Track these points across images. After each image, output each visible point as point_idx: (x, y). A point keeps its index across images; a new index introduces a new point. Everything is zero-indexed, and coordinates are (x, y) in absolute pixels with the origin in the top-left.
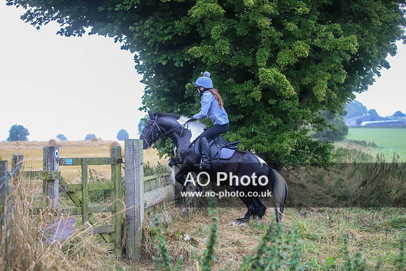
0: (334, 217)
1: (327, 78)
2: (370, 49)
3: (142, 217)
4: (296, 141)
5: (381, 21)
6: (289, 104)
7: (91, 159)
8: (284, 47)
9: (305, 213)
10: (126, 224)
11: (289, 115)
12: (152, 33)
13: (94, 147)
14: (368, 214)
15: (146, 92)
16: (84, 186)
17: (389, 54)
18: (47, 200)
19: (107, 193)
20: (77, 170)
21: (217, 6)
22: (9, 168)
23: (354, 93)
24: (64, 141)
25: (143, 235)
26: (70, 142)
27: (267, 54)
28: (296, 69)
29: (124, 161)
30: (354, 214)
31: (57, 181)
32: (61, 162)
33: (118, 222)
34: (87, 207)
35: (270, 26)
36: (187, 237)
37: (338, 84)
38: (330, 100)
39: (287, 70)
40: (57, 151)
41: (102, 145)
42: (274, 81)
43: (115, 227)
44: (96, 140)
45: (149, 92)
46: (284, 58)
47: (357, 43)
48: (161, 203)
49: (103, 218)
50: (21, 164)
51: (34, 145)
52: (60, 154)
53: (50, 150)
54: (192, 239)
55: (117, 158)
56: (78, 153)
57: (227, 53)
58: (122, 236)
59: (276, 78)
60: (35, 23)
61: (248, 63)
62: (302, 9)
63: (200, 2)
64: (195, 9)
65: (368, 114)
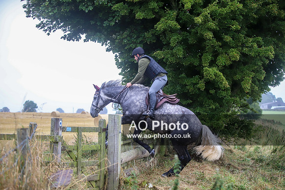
1: (251, 76)
2: (282, 56)
3: (119, 171)
4: (228, 120)
6: (224, 94)
7: (84, 128)
8: (222, 53)
9: (233, 171)
10: (107, 175)
11: (224, 101)
13: (83, 118)
15: (123, 81)
16: (79, 147)
18: (53, 156)
21: (175, 23)
23: (270, 87)
24: (62, 113)
25: (120, 183)
26: (66, 114)
27: (210, 57)
28: (230, 69)
31: (60, 143)
32: (64, 129)
33: (102, 173)
34: (80, 162)
38: (253, 91)
39: (224, 70)
41: (88, 117)
42: (214, 77)
43: (100, 176)
44: (85, 113)
46: (222, 60)
47: (274, 52)
48: (132, 161)
53: (56, 121)
54: (154, 187)
57: (181, 56)
58: (105, 183)
59: (216, 75)
61: (196, 63)
62: (236, 26)
63: (162, 19)
64: (159, 24)
65: (276, 101)
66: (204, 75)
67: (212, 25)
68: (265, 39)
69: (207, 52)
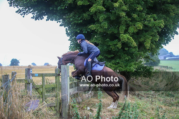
0: (153, 100)
1: (150, 39)
2: (170, 26)
3: (69, 100)
4: (137, 66)
5: (174, 14)
6: (133, 50)
7: (46, 74)
8: (132, 25)
9: (141, 98)
10: (61, 103)
11: (134, 55)
12: (73, 19)
13: (48, 68)
14: (168, 98)
15: (71, 45)
16: (43, 86)
17: (178, 28)
18: (27, 92)
19: (53, 89)
20: (40, 78)
21: (102, 7)
22: (10, 78)
23: (162, 45)
24: (35, 66)
25: (69, 107)
26: (37, 66)
27: (124, 28)
28: (137, 35)
29: (61, 75)
30: (162, 98)
31: (31, 84)
32: (33, 75)
33: (58, 101)
34: (44, 95)
35: (125, 16)
36: (89, 108)
37: (155, 42)
38: (152, 48)
39: (133, 35)
40: (31, 70)
41: (52, 68)
42: (127, 40)
43: (57, 104)
44: (49, 65)
45: (72, 44)
46: (132, 30)
47: (164, 23)
48: (77, 94)
49: (51, 99)
50: (15, 76)
51: (21, 68)
52: (33, 72)
53: (28, 70)
54: (91, 109)
55: (58, 73)
56: (41, 71)
57: (106, 28)
58: (60, 108)
59: (128, 39)
60: (22, 14)
61: (116, 32)
62: (140, 8)
63: (94, 5)
64: (92, 8)
65: (169, 54)
66: (121, 39)
67: (125, 8)
68: (158, 15)
69: (122, 25)
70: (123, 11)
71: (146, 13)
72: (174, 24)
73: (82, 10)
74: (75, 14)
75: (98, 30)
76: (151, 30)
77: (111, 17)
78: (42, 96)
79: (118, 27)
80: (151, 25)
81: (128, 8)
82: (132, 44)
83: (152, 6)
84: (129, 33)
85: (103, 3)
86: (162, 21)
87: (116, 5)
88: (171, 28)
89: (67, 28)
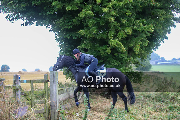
0: (143, 106)
1: (140, 44)
2: (159, 31)
3: (58, 106)
4: (126, 72)
5: (164, 18)
6: (123, 55)
7: (35, 80)
8: (121, 30)
10: (50, 109)
11: (123, 60)
12: (63, 24)
13: (39, 74)
14: (159, 104)
15: (60, 50)
16: (32, 92)
17: (167, 33)
18: (15, 99)
19: (43, 95)
20: (29, 85)
21: (91, 12)
23: (152, 50)
25: (58, 114)
26: (28, 72)
27: (113, 33)
28: (126, 40)
29: (49, 81)
30: (152, 104)
31: (20, 90)
32: (22, 82)
33: (47, 108)
34: (33, 101)
35: (114, 21)
36: (78, 115)
37: (145, 47)
38: (141, 53)
39: (122, 40)
41: (42, 73)
42: (116, 45)
43: (46, 110)
44: (40, 71)
45: (62, 50)
46: (121, 35)
47: (153, 28)
48: (66, 100)
49: (40, 106)
51: (12, 74)
52: (21, 78)
54: (80, 116)
55: (46, 80)
56: (31, 77)
57: (96, 33)
58: (49, 114)
59: (117, 44)
61: (105, 37)
62: (129, 13)
63: (83, 10)
64: (81, 13)
65: (160, 59)
66: (110, 44)
67: (114, 13)
68: (147, 20)
69: (112, 30)
70: (112, 16)
71: (135, 18)
72: (163, 29)
73: (71, 15)
74: (65, 19)
75: (87, 35)
76: (141, 35)
77: (101, 22)
78: (31, 103)
79: (108, 33)
80: (140, 30)
81: (117, 13)
82: (121, 49)
83: (141, 11)
84: (118, 38)
85: (92, 8)
86: (152, 25)
87: (105, 10)
88: (160, 33)
89: (57, 34)
